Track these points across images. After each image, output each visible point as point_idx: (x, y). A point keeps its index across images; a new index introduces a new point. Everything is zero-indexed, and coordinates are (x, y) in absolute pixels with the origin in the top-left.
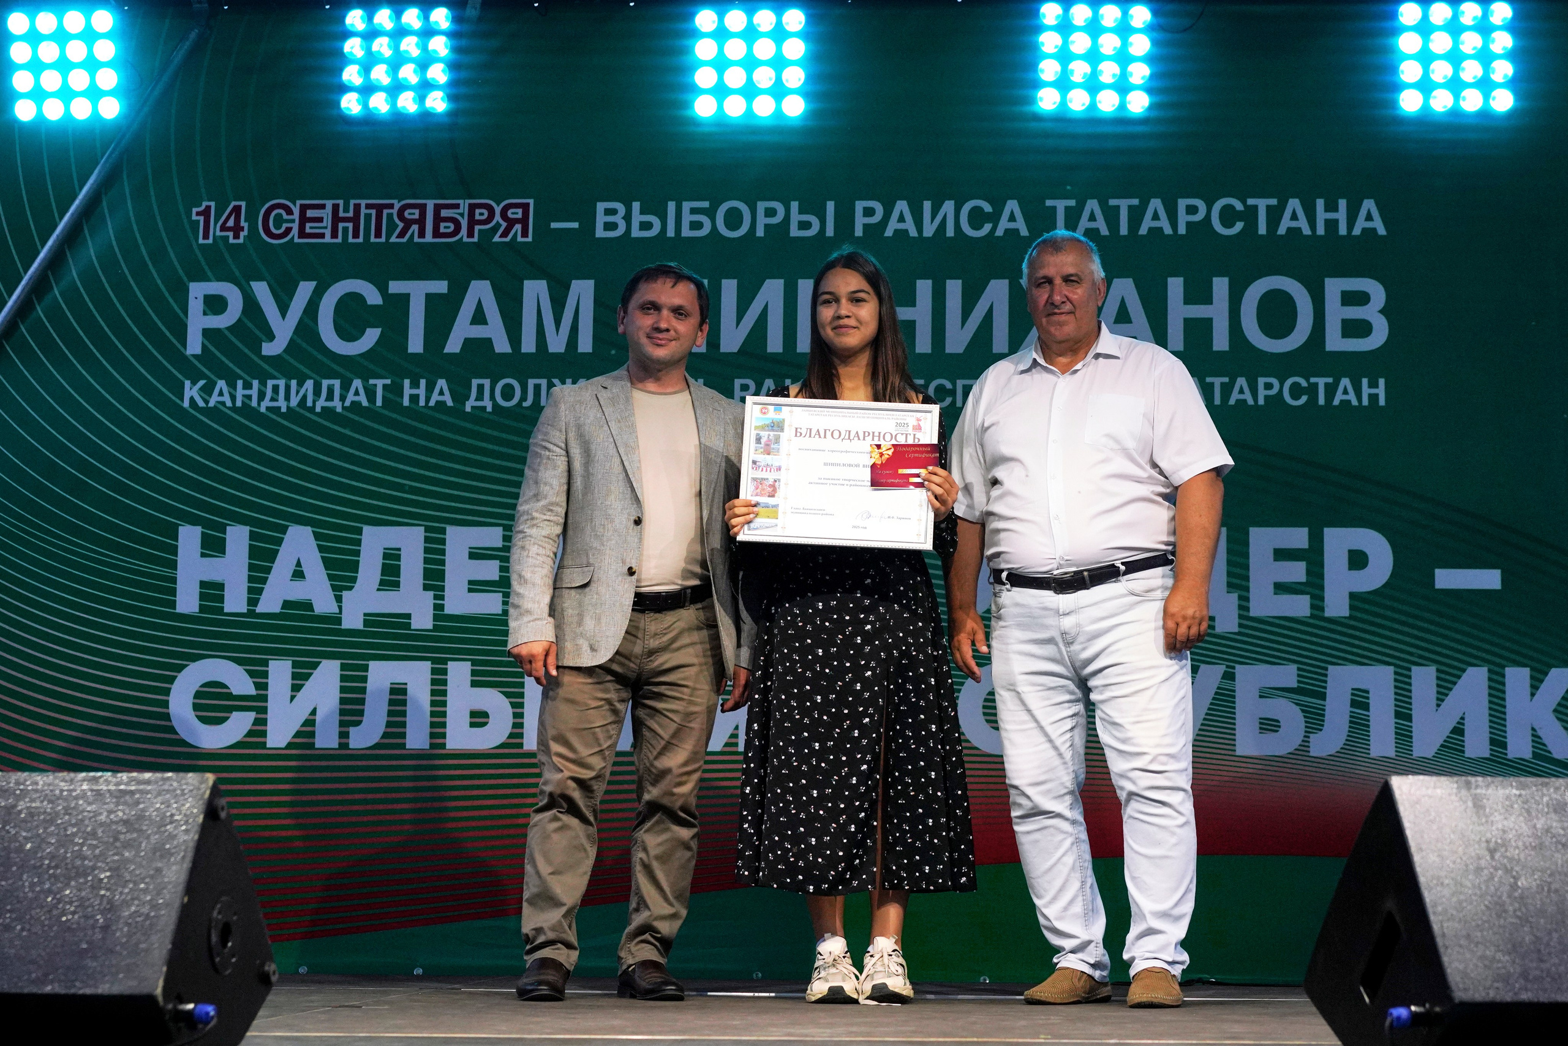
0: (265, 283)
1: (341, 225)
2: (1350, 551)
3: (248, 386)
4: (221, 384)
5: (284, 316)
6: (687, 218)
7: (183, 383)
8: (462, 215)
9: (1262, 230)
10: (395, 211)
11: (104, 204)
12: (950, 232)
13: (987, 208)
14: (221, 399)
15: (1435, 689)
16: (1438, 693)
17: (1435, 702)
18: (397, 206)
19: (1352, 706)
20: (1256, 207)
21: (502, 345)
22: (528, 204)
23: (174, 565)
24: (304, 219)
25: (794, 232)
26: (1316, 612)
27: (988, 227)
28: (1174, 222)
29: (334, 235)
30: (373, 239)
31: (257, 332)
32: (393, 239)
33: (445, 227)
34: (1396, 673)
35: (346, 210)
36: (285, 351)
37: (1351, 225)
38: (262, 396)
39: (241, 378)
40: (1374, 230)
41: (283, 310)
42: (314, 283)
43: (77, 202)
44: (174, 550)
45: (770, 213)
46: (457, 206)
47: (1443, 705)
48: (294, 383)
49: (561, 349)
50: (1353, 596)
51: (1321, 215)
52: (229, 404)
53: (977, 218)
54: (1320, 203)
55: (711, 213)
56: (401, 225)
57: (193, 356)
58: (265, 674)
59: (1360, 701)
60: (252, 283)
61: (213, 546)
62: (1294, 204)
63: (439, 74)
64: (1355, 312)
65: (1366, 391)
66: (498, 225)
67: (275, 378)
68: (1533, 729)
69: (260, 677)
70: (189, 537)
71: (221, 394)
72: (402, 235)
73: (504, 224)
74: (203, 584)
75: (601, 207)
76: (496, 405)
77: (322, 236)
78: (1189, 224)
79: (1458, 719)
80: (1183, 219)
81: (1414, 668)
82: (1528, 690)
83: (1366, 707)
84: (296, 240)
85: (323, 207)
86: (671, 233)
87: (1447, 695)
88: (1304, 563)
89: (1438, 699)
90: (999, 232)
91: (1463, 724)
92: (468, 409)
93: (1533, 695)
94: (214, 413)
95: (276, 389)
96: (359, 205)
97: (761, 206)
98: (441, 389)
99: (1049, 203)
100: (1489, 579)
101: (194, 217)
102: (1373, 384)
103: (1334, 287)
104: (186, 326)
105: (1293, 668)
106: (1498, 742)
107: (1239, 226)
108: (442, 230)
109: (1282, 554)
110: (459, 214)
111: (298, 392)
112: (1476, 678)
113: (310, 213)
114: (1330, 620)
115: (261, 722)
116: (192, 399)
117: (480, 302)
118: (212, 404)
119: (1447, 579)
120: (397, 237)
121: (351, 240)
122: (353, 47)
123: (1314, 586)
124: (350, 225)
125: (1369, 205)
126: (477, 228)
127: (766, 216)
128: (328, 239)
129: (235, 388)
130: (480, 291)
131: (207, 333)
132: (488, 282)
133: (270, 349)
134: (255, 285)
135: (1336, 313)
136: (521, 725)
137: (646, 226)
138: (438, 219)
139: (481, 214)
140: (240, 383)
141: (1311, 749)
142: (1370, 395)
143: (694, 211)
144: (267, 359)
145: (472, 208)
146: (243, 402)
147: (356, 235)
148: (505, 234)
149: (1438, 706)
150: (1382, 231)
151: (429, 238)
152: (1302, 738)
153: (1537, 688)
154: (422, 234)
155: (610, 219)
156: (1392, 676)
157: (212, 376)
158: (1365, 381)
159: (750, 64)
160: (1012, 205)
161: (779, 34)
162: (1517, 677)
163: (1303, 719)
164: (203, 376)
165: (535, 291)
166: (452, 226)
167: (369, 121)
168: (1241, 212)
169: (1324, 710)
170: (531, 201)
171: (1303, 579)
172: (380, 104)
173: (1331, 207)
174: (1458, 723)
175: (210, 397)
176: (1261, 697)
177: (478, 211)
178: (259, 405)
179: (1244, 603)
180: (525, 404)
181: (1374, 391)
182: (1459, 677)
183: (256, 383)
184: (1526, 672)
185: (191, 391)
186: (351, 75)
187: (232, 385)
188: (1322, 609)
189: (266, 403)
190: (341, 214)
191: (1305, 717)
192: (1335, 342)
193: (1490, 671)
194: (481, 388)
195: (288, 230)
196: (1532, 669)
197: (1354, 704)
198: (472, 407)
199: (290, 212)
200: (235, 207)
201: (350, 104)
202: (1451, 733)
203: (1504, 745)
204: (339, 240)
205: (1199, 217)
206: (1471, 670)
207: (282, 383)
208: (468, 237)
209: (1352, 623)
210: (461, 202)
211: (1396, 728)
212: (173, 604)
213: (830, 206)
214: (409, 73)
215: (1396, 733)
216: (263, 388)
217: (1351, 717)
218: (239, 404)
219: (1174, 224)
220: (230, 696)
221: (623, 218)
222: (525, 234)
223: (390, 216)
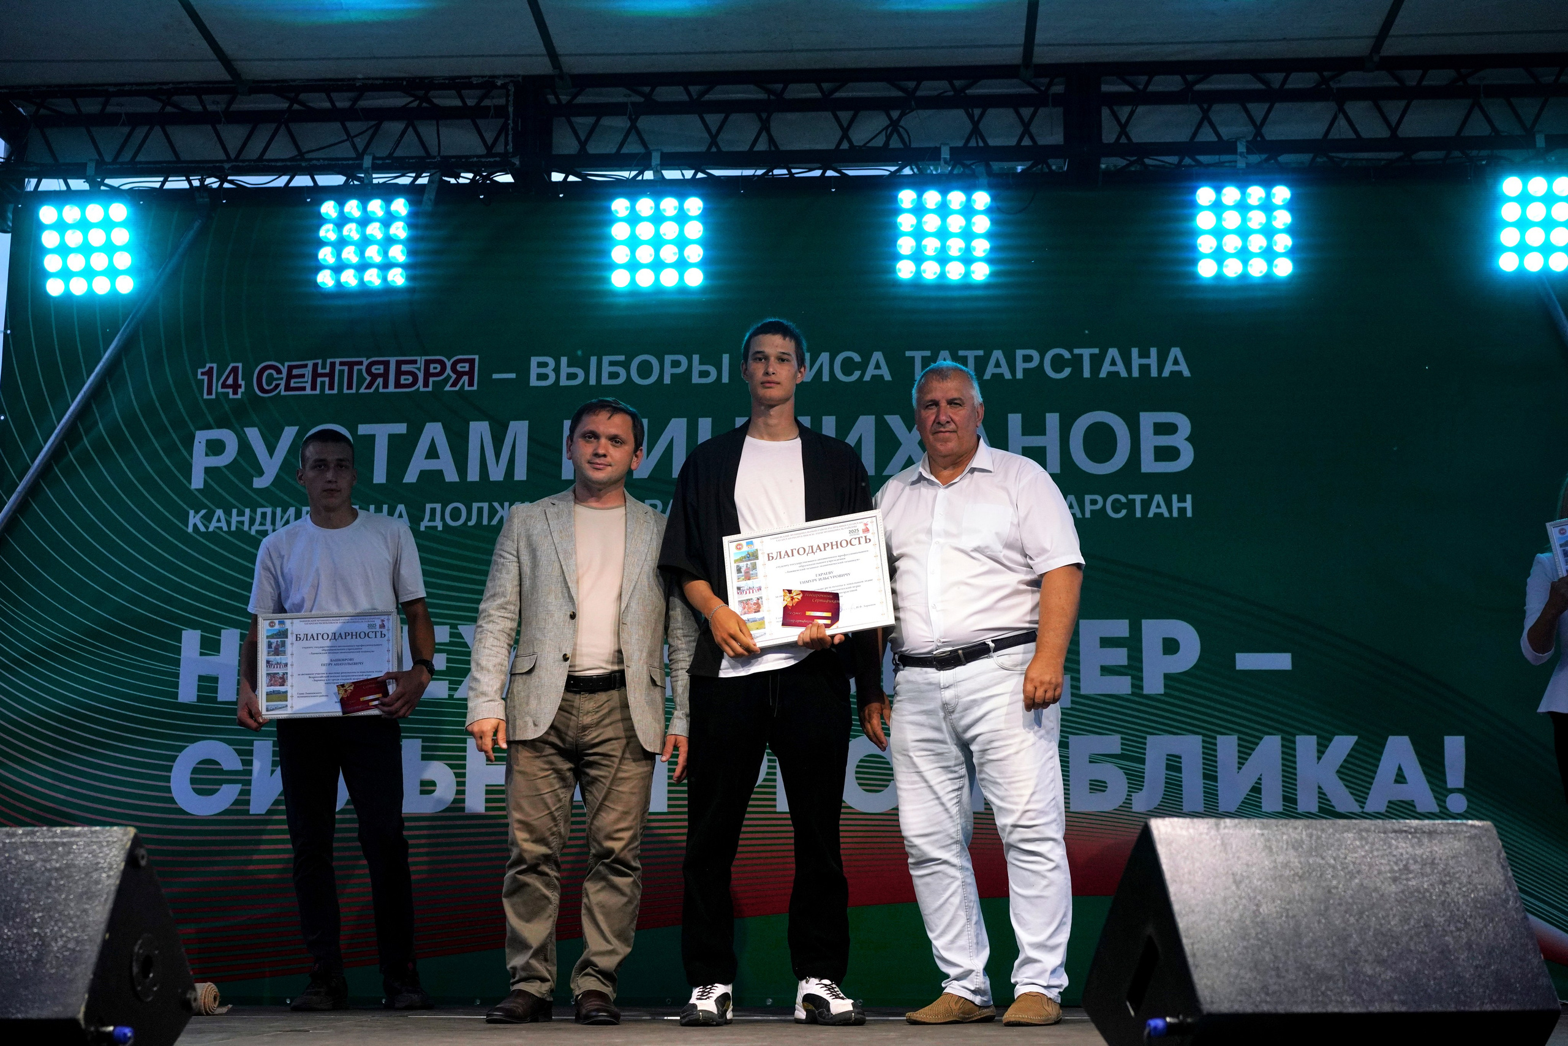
0: (256, 429)
1: (319, 380)
2: (1164, 639)
3: (241, 513)
4: (219, 512)
5: (271, 455)
6: (606, 369)
7: (188, 514)
8: (419, 369)
9: (1087, 374)
10: (363, 368)
11: (124, 363)
12: (826, 378)
13: (857, 358)
14: (219, 525)
15: (1236, 754)
16: (1239, 757)
17: (1236, 765)
18: (366, 363)
19: (1167, 769)
20: (1081, 356)
21: (451, 475)
22: (474, 360)
23: (177, 663)
24: (290, 376)
25: (696, 379)
26: (1137, 691)
27: (857, 374)
28: (1012, 368)
29: (314, 388)
30: (345, 391)
31: (249, 469)
32: (362, 390)
33: (405, 380)
34: (1204, 741)
35: (324, 367)
36: (273, 484)
37: (1161, 367)
38: (252, 521)
39: (235, 507)
40: (1180, 373)
41: (271, 450)
42: (297, 428)
43: (101, 364)
44: (178, 650)
45: (676, 364)
46: (415, 362)
47: (1244, 767)
48: (279, 510)
49: (501, 479)
50: (1167, 677)
51: (1136, 361)
52: (225, 528)
53: (848, 366)
54: (1135, 352)
55: (626, 365)
56: (369, 378)
57: (196, 490)
58: (250, 753)
59: (1174, 764)
60: (245, 429)
61: (210, 646)
62: (1113, 352)
63: (398, 253)
64: (1165, 441)
65: (1176, 505)
66: (449, 377)
67: (263, 506)
68: (1320, 787)
69: (246, 756)
70: (191, 639)
71: (219, 520)
72: (369, 386)
73: (454, 376)
74: (201, 678)
75: (534, 361)
76: (445, 525)
77: (304, 389)
78: (1025, 370)
79: (1255, 780)
80: (1020, 366)
81: (1218, 737)
82: (1315, 754)
83: (1179, 770)
84: (283, 393)
85: (306, 366)
86: (593, 381)
87: (1246, 759)
88: (1125, 650)
89: (1239, 763)
90: (867, 378)
91: (1260, 784)
92: (422, 529)
93: (1319, 758)
94: (213, 536)
95: (264, 515)
96: (335, 363)
97: (668, 359)
98: (401, 513)
99: (908, 354)
100: (1282, 661)
101: (200, 377)
102: (1182, 499)
103: (1148, 420)
104: (191, 465)
105: (1117, 738)
106: (1290, 799)
107: (1067, 371)
108: (402, 382)
109: (1107, 642)
110: (417, 368)
111: (282, 518)
112: (1271, 745)
113: (295, 372)
114: (1147, 697)
115: (246, 792)
116: (195, 525)
117: (433, 439)
118: (211, 529)
119: (1246, 661)
120: (366, 388)
121: (327, 391)
122: (327, 232)
123: (1134, 668)
124: (327, 379)
125: (1175, 352)
126: (431, 380)
127: (672, 367)
128: (308, 391)
129: (231, 517)
130: (434, 432)
131: (208, 471)
132: (440, 424)
133: (259, 483)
134: (246, 430)
135: (1149, 441)
136: (463, 792)
137: (571, 376)
138: (399, 373)
139: (435, 368)
140: (235, 511)
141: (1133, 806)
142: (1180, 509)
143: (612, 364)
144: (259, 491)
145: (428, 363)
146: (237, 527)
147: (331, 387)
148: (454, 385)
149: (1240, 768)
150: (1186, 373)
151: (391, 388)
152: (1125, 797)
153: (1323, 753)
154: (386, 386)
155: (542, 370)
156: (1201, 744)
157: (213, 507)
158: (1175, 497)
159: (657, 243)
160: (878, 356)
161: (682, 218)
162: (1306, 744)
163: (1126, 781)
164: (205, 506)
165: (479, 430)
166: (411, 378)
167: (341, 293)
168: (1068, 359)
169: (1144, 773)
170: (477, 357)
171: (1125, 663)
172: (350, 279)
173: (1144, 354)
174: (1256, 783)
175: (210, 522)
176: (1090, 762)
177: (432, 366)
178: (250, 529)
179: (1075, 683)
180: (470, 524)
181: (1182, 505)
182: (1257, 744)
183: (247, 511)
184: (1313, 739)
185: (195, 519)
186: (326, 255)
187: (228, 513)
188: (1141, 688)
189: (256, 527)
190: (320, 371)
191: (1128, 779)
192: (1149, 465)
193: (1283, 739)
194: (433, 511)
195: (277, 386)
196: (1319, 737)
197: (1169, 767)
198: (426, 527)
199: (279, 372)
200: (233, 367)
201: (325, 279)
202: (1250, 791)
203: (1294, 801)
204: (318, 392)
205: (1034, 364)
206: (1266, 737)
207: (269, 511)
208: (424, 387)
209: (1167, 699)
210: (418, 358)
211: (1204, 787)
212: (175, 695)
213: (726, 358)
214: (373, 253)
215: (1205, 792)
216: (253, 515)
217: (1166, 778)
218: (233, 528)
219: (1013, 370)
220: (221, 772)
221: (553, 370)
222: (471, 384)
223: (360, 371)
